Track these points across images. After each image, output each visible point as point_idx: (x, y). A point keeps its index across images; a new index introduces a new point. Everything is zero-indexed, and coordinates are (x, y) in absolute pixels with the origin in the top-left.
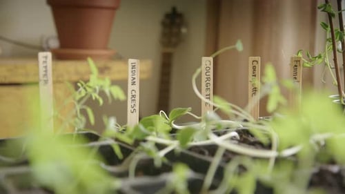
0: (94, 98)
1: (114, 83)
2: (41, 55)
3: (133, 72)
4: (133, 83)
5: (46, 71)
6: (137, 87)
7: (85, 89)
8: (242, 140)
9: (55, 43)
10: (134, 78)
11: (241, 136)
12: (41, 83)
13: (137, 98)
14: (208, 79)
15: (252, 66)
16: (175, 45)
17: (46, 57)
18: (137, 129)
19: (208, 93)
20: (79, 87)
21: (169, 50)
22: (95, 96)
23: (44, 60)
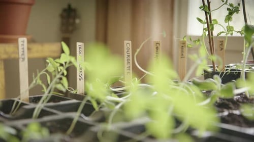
2: (21, 40)
3: (80, 52)
12: (21, 60)
14: (128, 56)
15: (156, 47)
16: (72, 32)
19: (129, 65)
23: (22, 43)
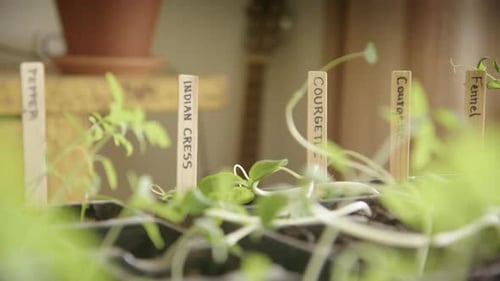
0: (117, 143)
1: (150, 116)
2: (26, 67)
3: (187, 98)
4: (188, 117)
5: (34, 95)
6: (193, 124)
7: (101, 126)
8: (375, 216)
9: (57, 47)
10: (189, 109)
11: (373, 210)
12: (26, 117)
13: (195, 143)
14: (319, 109)
15: (397, 86)
17: (34, 71)
18: (189, 196)
19: (319, 133)
20: (92, 124)
21: (260, 58)
22: (119, 139)
23: (31, 75)
